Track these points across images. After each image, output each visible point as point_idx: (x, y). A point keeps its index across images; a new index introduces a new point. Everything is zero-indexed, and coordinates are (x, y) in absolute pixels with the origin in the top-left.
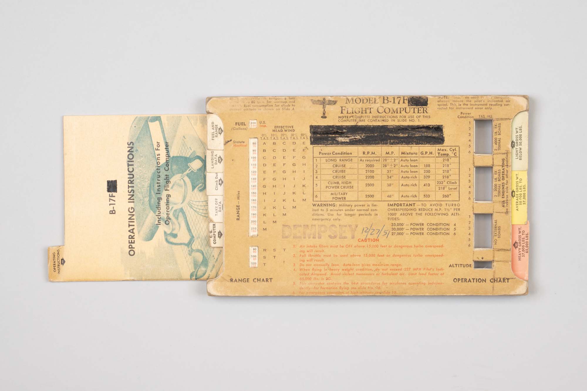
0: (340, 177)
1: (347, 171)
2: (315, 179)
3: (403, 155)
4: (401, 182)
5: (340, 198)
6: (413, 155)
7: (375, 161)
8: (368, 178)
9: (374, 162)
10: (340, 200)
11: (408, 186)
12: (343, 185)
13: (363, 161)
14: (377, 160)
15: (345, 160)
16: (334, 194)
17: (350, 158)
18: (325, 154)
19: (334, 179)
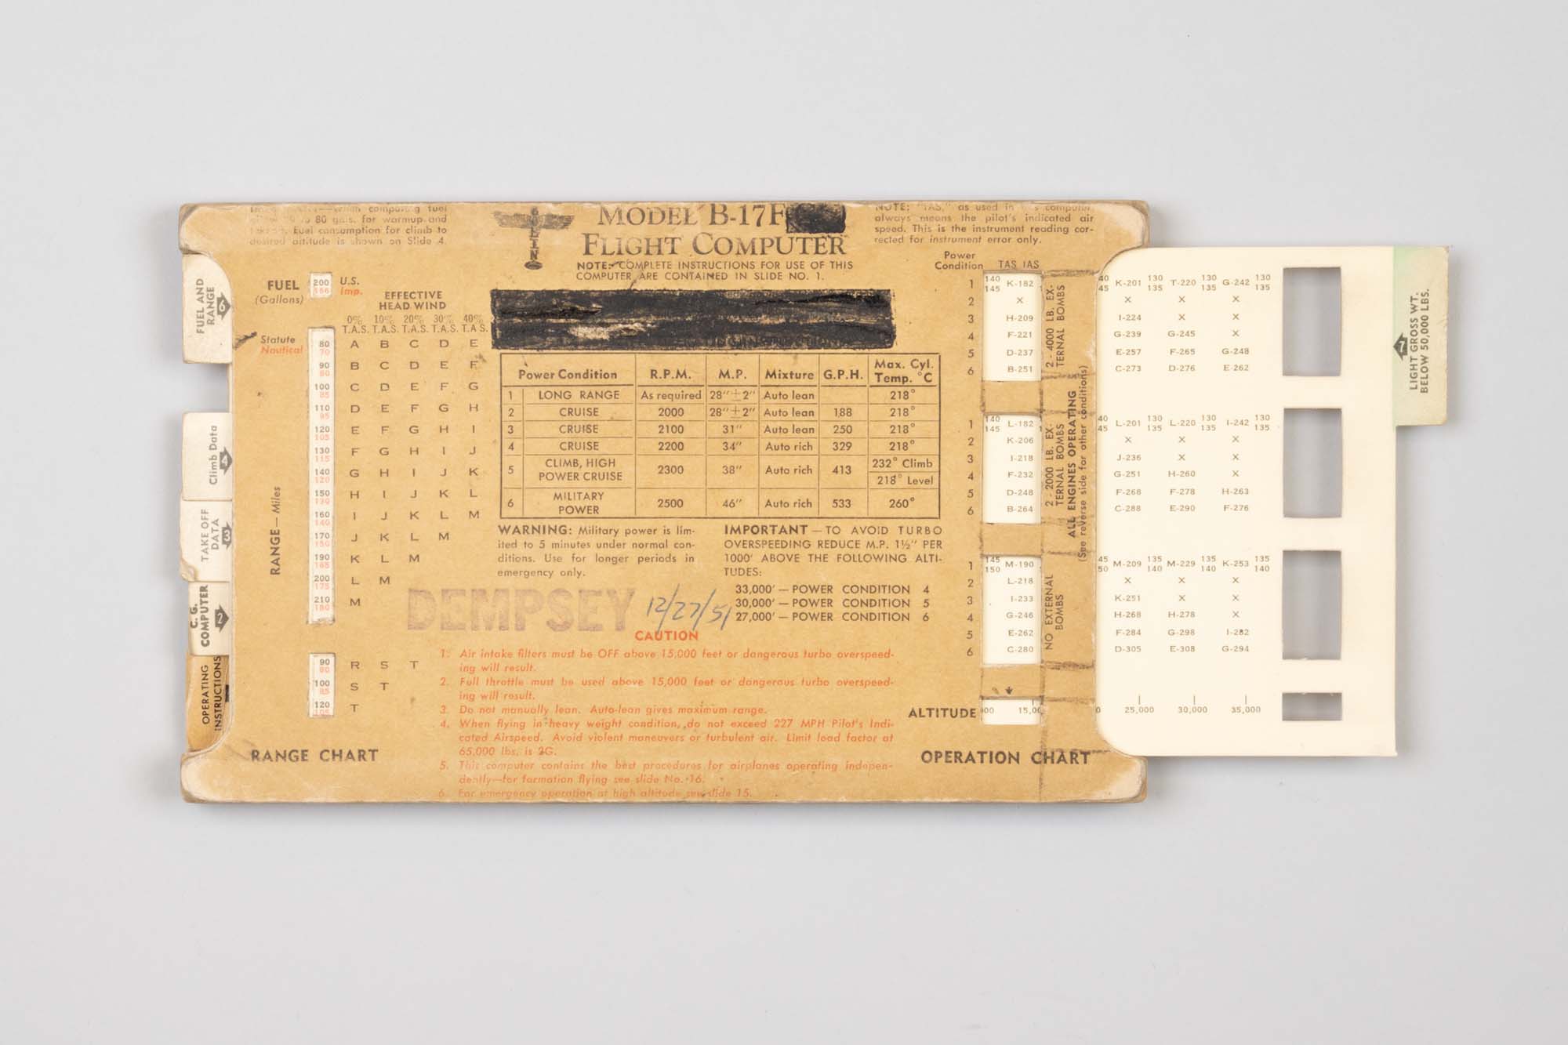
0: (582, 445)
1: (604, 428)
2: (506, 450)
3: (770, 381)
4: (766, 462)
5: (581, 510)
6: (802, 381)
7: (688, 397)
8: (665, 447)
9: (684, 401)
10: (580, 515)
11: (787, 471)
12: (591, 470)
13: (652, 398)
14: (692, 396)
15: (597, 393)
16: (563, 495)
17: (613, 389)
18: (538, 376)
19: (563, 452)
